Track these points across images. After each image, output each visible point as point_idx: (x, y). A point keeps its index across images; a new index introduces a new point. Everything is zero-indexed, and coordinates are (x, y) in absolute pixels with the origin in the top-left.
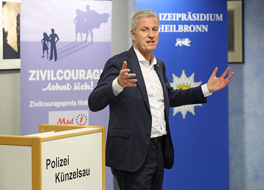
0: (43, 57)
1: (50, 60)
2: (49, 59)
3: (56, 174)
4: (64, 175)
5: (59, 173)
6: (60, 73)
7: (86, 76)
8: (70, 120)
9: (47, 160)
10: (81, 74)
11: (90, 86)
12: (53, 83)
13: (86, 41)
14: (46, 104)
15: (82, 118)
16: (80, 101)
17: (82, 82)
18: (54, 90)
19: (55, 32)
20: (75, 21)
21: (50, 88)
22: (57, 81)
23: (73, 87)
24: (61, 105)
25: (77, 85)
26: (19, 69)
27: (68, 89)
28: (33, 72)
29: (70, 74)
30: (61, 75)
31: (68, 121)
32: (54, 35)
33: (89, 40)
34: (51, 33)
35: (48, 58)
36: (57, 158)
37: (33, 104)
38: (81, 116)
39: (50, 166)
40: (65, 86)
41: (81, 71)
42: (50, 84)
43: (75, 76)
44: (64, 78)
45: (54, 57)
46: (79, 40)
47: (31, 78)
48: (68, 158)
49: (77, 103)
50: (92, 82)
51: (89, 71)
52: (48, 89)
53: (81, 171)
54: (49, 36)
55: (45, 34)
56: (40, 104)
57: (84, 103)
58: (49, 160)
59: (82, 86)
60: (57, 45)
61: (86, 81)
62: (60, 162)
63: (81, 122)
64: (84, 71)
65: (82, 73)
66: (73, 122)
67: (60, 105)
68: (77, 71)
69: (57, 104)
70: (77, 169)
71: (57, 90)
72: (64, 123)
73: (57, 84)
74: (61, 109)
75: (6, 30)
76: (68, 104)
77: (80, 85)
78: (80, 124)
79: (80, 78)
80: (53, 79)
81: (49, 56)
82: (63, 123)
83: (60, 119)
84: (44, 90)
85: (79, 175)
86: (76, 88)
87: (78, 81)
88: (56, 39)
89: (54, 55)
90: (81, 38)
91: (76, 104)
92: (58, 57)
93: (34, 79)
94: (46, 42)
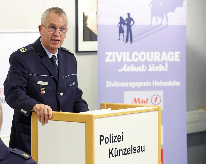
0: (119, 39)
1: (126, 42)
2: (125, 41)
3: (110, 149)
4: (118, 150)
5: (113, 149)
6: (135, 55)
7: (160, 58)
8: (145, 99)
9: (101, 136)
10: (156, 56)
11: (165, 67)
12: (129, 64)
13: (161, 24)
14: (122, 84)
15: (156, 98)
16: (155, 82)
17: (157, 64)
18: (129, 71)
19: (131, 16)
20: (151, 6)
21: (125, 69)
22: (133, 63)
23: (148, 68)
24: (137, 86)
25: (152, 66)
26: (96, 51)
27: (144, 71)
28: (109, 54)
29: (146, 56)
30: (136, 57)
31: (142, 101)
32: (130, 19)
33: (164, 23)
34: (127, 17)
35: (124, 40)
36: (110, 134)
37: (109, 84)
38: (155, 96)
39: (103, 142)
40: (140, 67)
41: (156, 53)
42: (125, 65)
43: (150, 58)
44: (139, 60)
45: (129, 39)
46: (154, 23)
47: (107, 60)
48: (122, 135)
49: (152, 84)
50: (166, 64)
51: (164, 53)
52: (123, 71)
53: (135, 147)
54: (125, 19)
55: (121, 18)
56: (116, 84)
57: (158, 84)
58: (103, 136)
59: (157, 67)
60: (133, 28)
61: (160, 63)
62: (114, 138)
63: (155, 101)
64: (159, 54)
65: (157, 55)
66: (148, 101)
67: (135, 85)
68: (152, 53)
69: (133, 85)
70: (132, 145)
71: (133, 71)
72: (139, 103)
73: (132, 65)
74: (136, 89)
75: (86, 15)
76: (143, 84)
77: (155, 67)
78: (154, 103)
79: (155, 60)
80: (129, 60)
81: (125, 38)
82: (138, 102)
83: (135, 99)
84: (120, 71)
85: (133, 151)
86: (151, 69)
87: (153, 62)
88: (132, 23)
89: (130, 38)
91: (150, 85)
92: (133, 40)
93: (111, 61)
94: (122, 25)
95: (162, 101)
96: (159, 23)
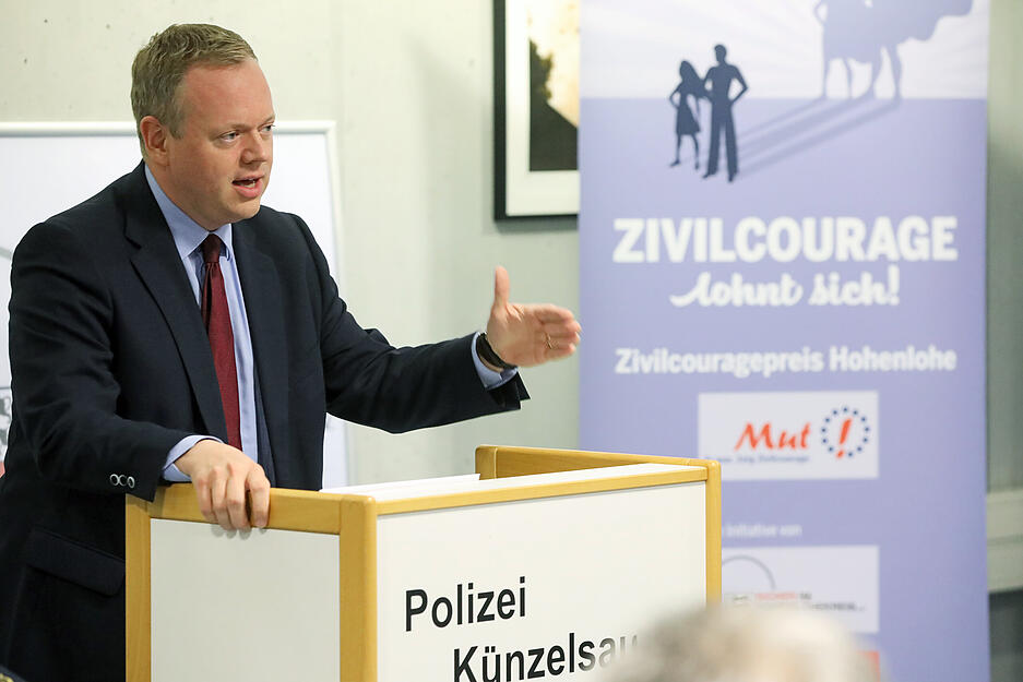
0: (677, 162)
1: (706, 176)
2: (703, 170)
6: (751, 234)
7: (865, 245)
8: (794, 430)
10: (844, 236)
11: (887, 288)
12: (721, 273)
13: (870, 94)
14: (689, 363)
15: (846, 425)
16: (839, 352)
17: (850, 271)
18: (722, 302)
19: (731, 59)
20: (823, 11)
21: (704, 293)
22: (739, 266)
23: (809, 290)
24: (756, 369)
25: (827, 283)
26: (573, 217)
27: (788, 301)
28: (631, 227)
29: (799, 237)
30: (753, 240)
31: (783, 435)
32: (725, 72)
33: (884, 89)
34: (713, 62)
35: (697, 166)
37: (630, 361)
38: (842, 417)
40: (773, 287)
41: (844, 223)
42: (704, 278)
43: (818, 245)
44: (767, 256)
45: (723, 162)
46: (838, 89)
47: (623, 254)
49: (826, 359)
50: (894, 274)
51: (883, 225)
52: (696, 303)
55: (686, 69)
56: (662, 362)
57: (855, 361)
59: (850, 287)
60: (739, 113)
61: (866, 266)
63: (843, 438)
64: (858, 226)
65: (851, 233)
66: (809, 439)
67: (748, 365)
68: (827, 223)
69: (739, 364)
71: (738, 302)
72: (769, 444)
73: (737, 278)
74: (755, 383)
75: (542, 52)
76: (787, 362)
77: (841, 284)
78: (837, 449)
79: (842, 256)
80: (720, 255)
81: (704, 158)
82: (762, 444)
83: (749, 429)
84: (679, 301)
86: (823, 295)
87: (830, 265)
88: (735, 87)
90: (848, 81)
91: (819, 366)
92: (742, 165)
93: (637, 257)
94: (691, 100)
95: (873, 436)
96: (860, 87)
